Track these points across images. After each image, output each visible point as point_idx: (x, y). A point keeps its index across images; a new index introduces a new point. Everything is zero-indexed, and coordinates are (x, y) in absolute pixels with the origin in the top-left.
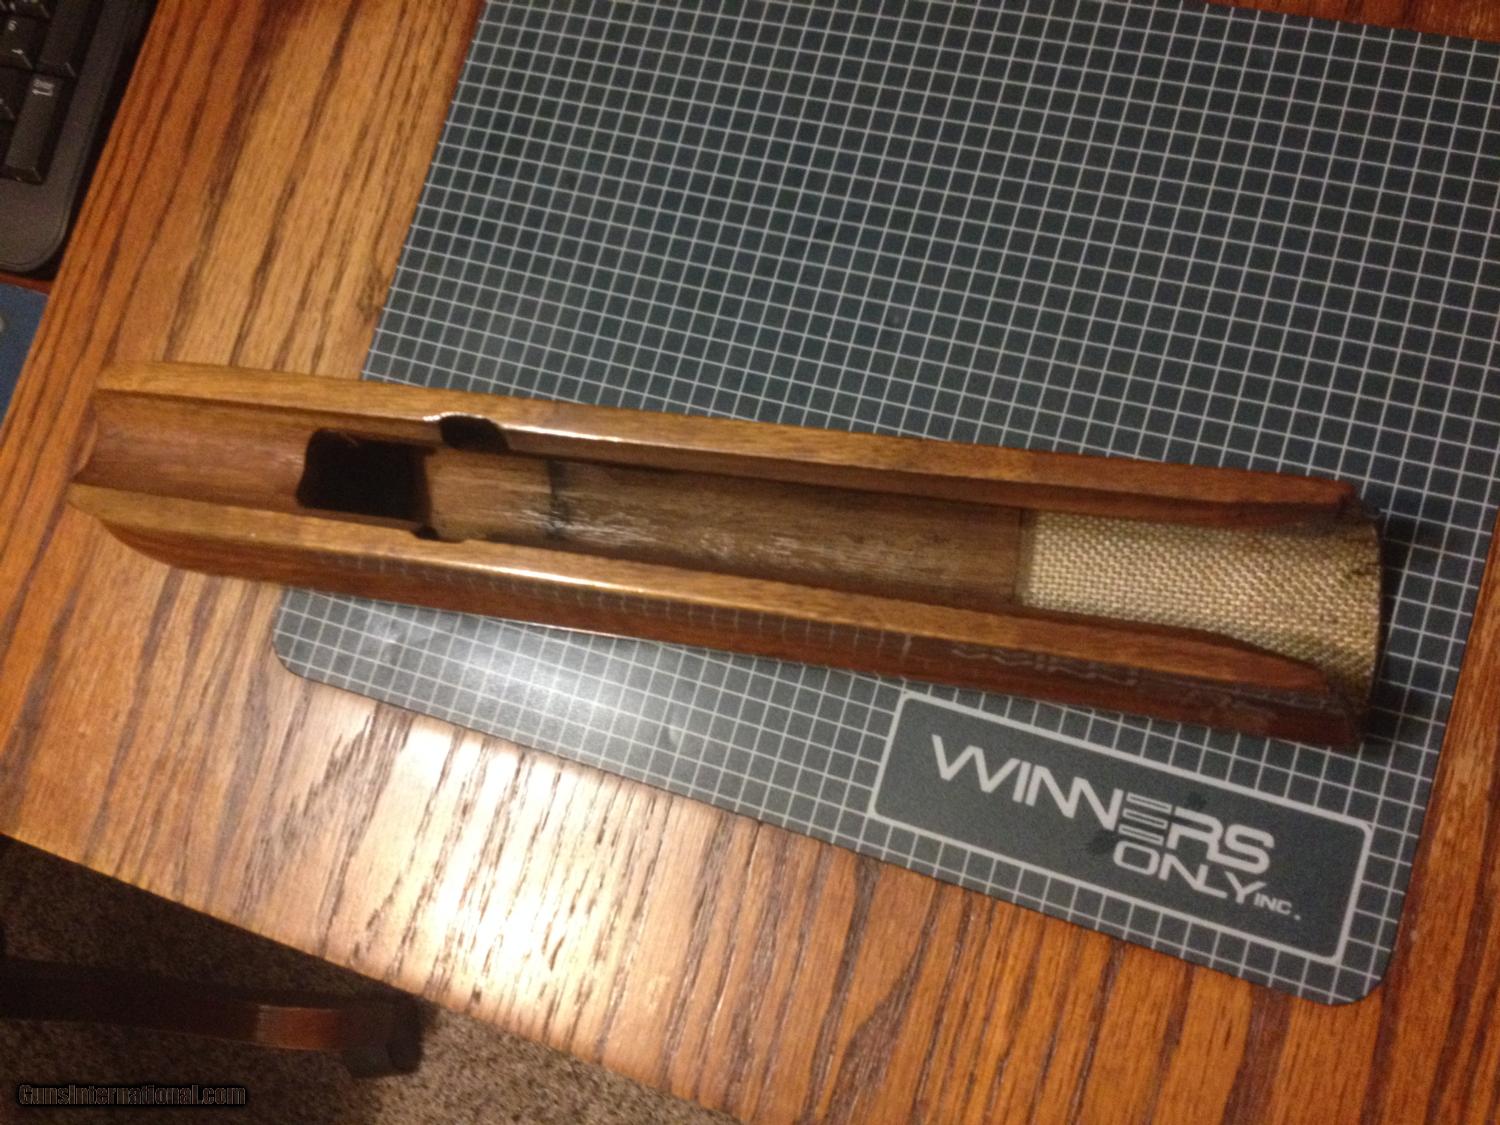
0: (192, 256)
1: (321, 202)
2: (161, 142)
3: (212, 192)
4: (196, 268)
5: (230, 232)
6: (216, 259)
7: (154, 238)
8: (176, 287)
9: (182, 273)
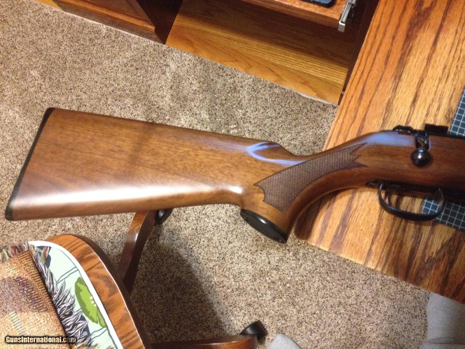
0: (389, 97)
1: (432, 86)
2: (377, 61)
3: (395, 79)
4: (391, 100)
5: (402, 91)
6: (398, 98)
7: (376, 90)
8: (384, 105)
9: (386, 101)
